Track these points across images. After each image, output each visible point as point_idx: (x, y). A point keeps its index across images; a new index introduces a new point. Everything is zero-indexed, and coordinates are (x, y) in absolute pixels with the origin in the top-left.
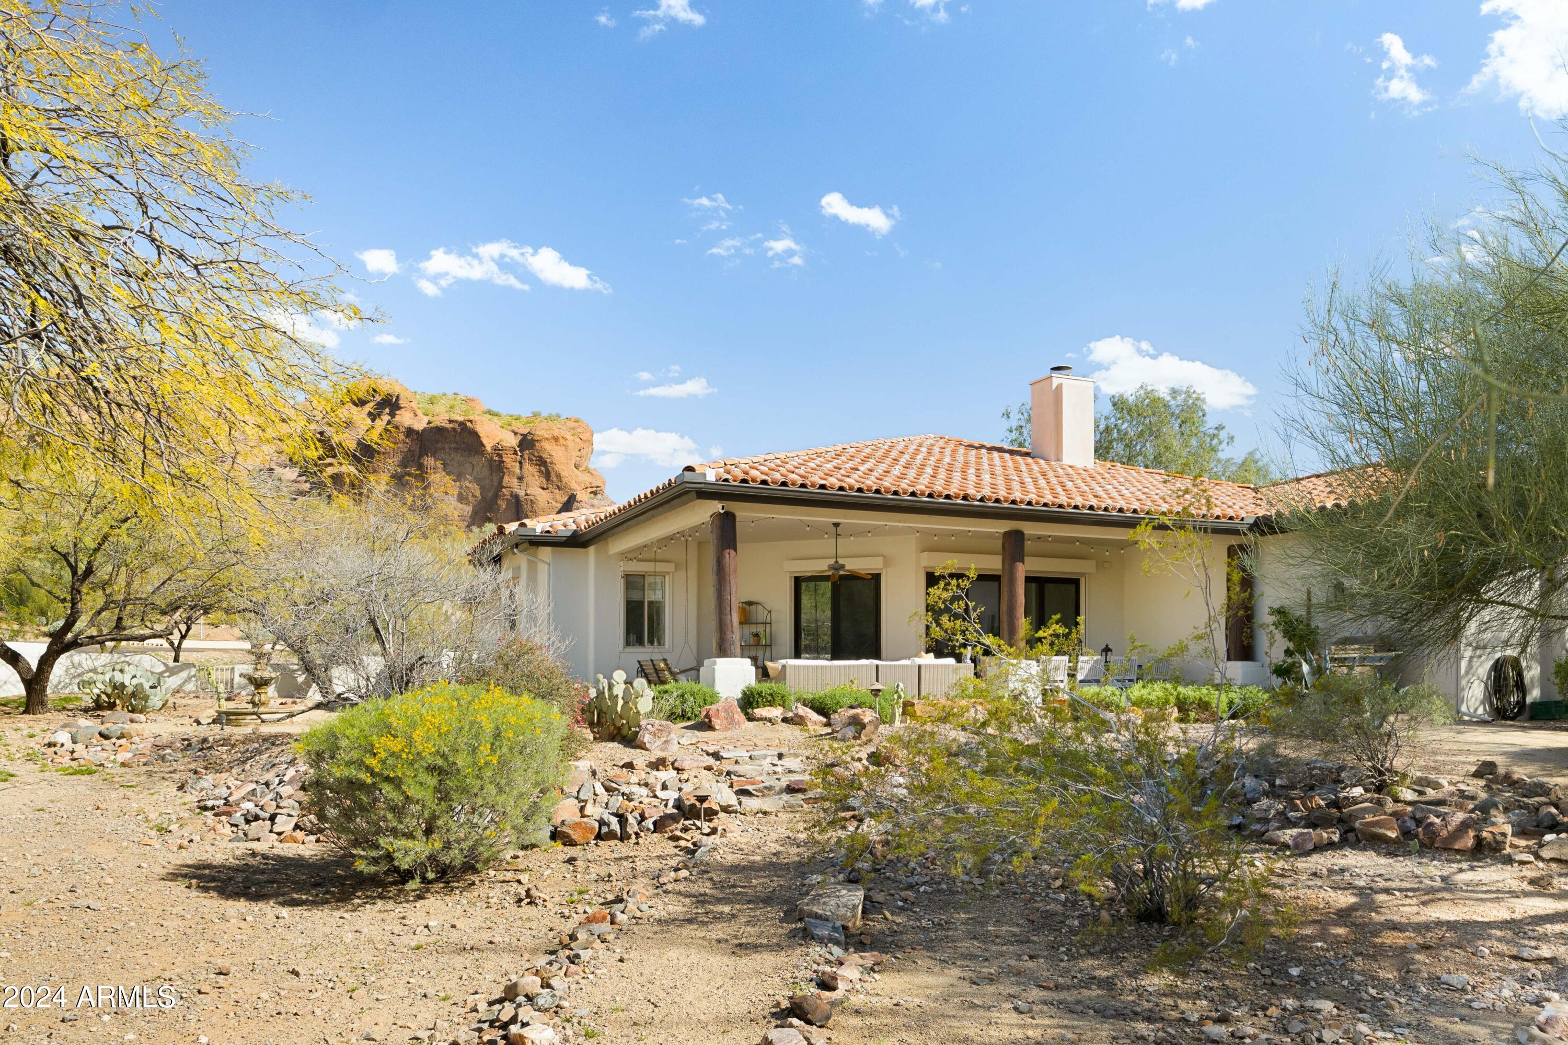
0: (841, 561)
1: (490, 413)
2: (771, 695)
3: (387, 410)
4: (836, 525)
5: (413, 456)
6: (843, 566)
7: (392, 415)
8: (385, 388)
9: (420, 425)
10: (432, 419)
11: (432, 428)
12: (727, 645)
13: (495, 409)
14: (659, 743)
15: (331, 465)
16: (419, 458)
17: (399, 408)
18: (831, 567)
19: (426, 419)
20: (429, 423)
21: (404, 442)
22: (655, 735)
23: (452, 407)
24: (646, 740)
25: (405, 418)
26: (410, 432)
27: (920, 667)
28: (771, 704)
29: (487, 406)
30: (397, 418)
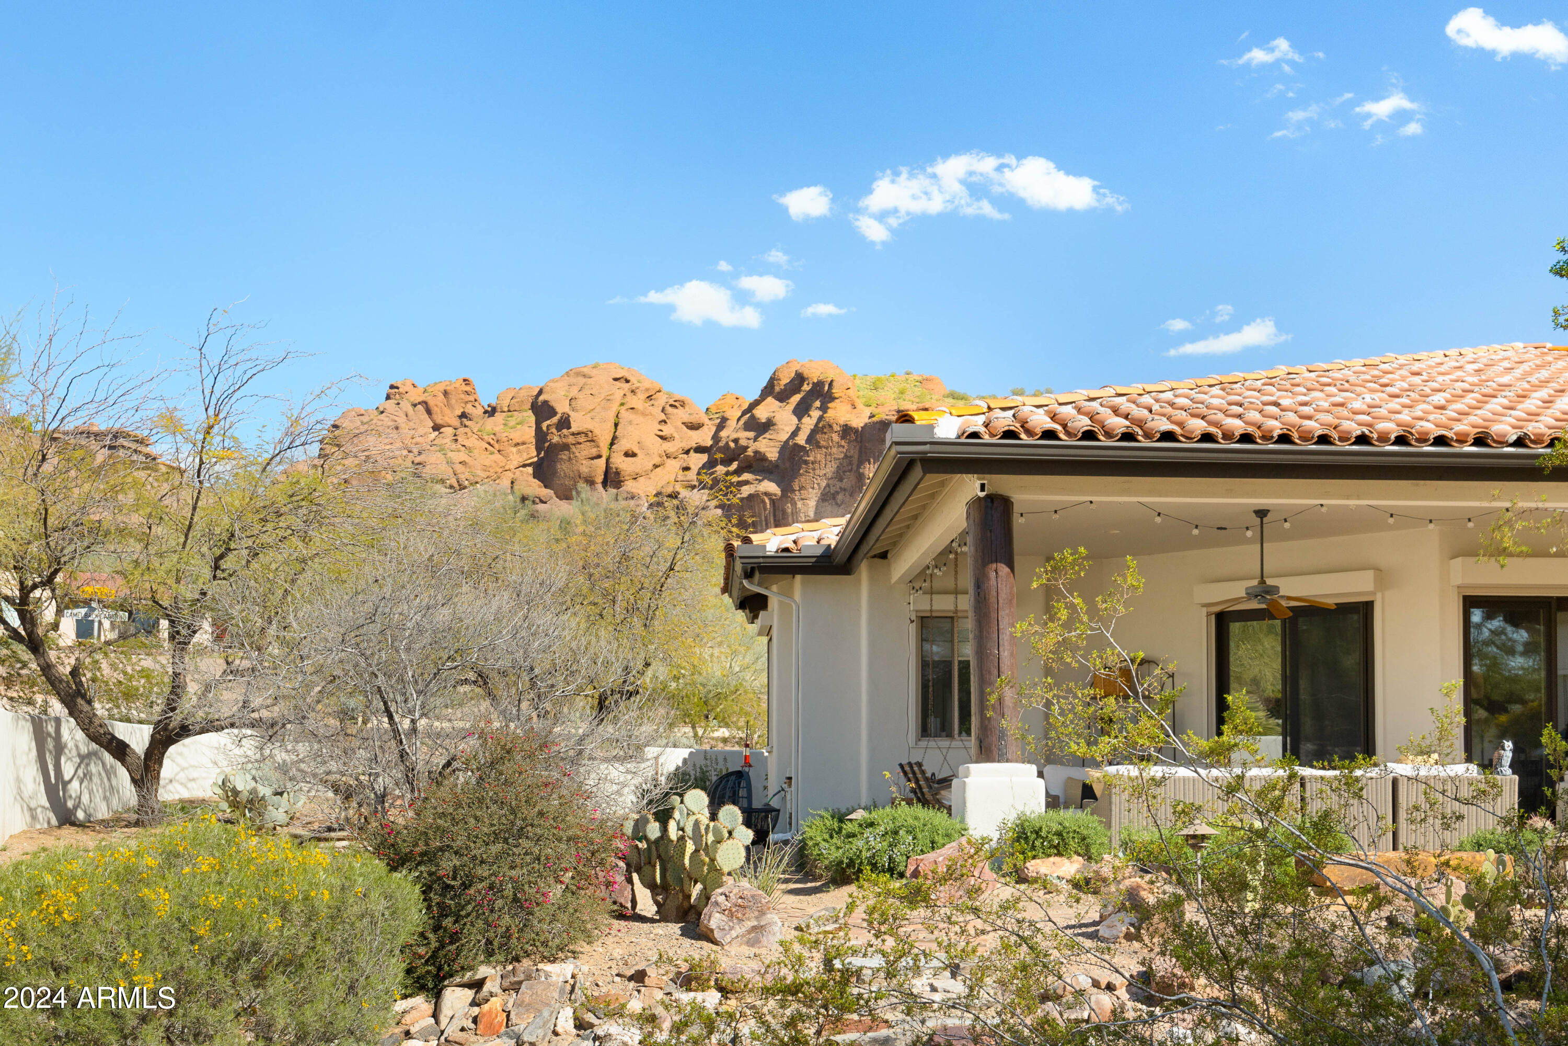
0: (1270, 582)
1: (953, 396)
2: (1059, 834)
3: (818, 404)
4: (1262, 513)
5: (850, 464)
6: (1275, 589)
7: (824, 409)
8: (814, 375)
9: (859, 421)
10: (875, 411)
11: (875, 423)
12: (994, 739)
13: (960, 390)
14: (738, 930)
15: (747, 483)
16: (859, 467)
17: (833, 399)
18: (1252, 594)
19: (867, 412)
20: (872, 416)
21: (840, 446)
22: (731, 915)
23: (902, 393)
24: (713, 924)
25: (840, 413)
26: (847, 430)
27: (1395, 782)
28: (1059, 850)
29: (950, 387)
30: (830, 414)
